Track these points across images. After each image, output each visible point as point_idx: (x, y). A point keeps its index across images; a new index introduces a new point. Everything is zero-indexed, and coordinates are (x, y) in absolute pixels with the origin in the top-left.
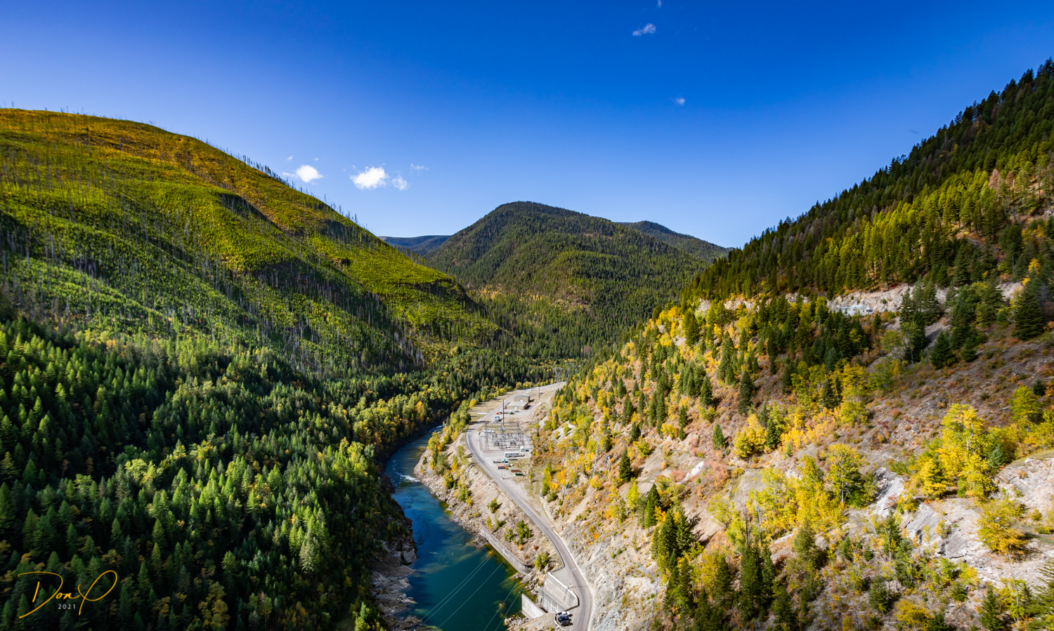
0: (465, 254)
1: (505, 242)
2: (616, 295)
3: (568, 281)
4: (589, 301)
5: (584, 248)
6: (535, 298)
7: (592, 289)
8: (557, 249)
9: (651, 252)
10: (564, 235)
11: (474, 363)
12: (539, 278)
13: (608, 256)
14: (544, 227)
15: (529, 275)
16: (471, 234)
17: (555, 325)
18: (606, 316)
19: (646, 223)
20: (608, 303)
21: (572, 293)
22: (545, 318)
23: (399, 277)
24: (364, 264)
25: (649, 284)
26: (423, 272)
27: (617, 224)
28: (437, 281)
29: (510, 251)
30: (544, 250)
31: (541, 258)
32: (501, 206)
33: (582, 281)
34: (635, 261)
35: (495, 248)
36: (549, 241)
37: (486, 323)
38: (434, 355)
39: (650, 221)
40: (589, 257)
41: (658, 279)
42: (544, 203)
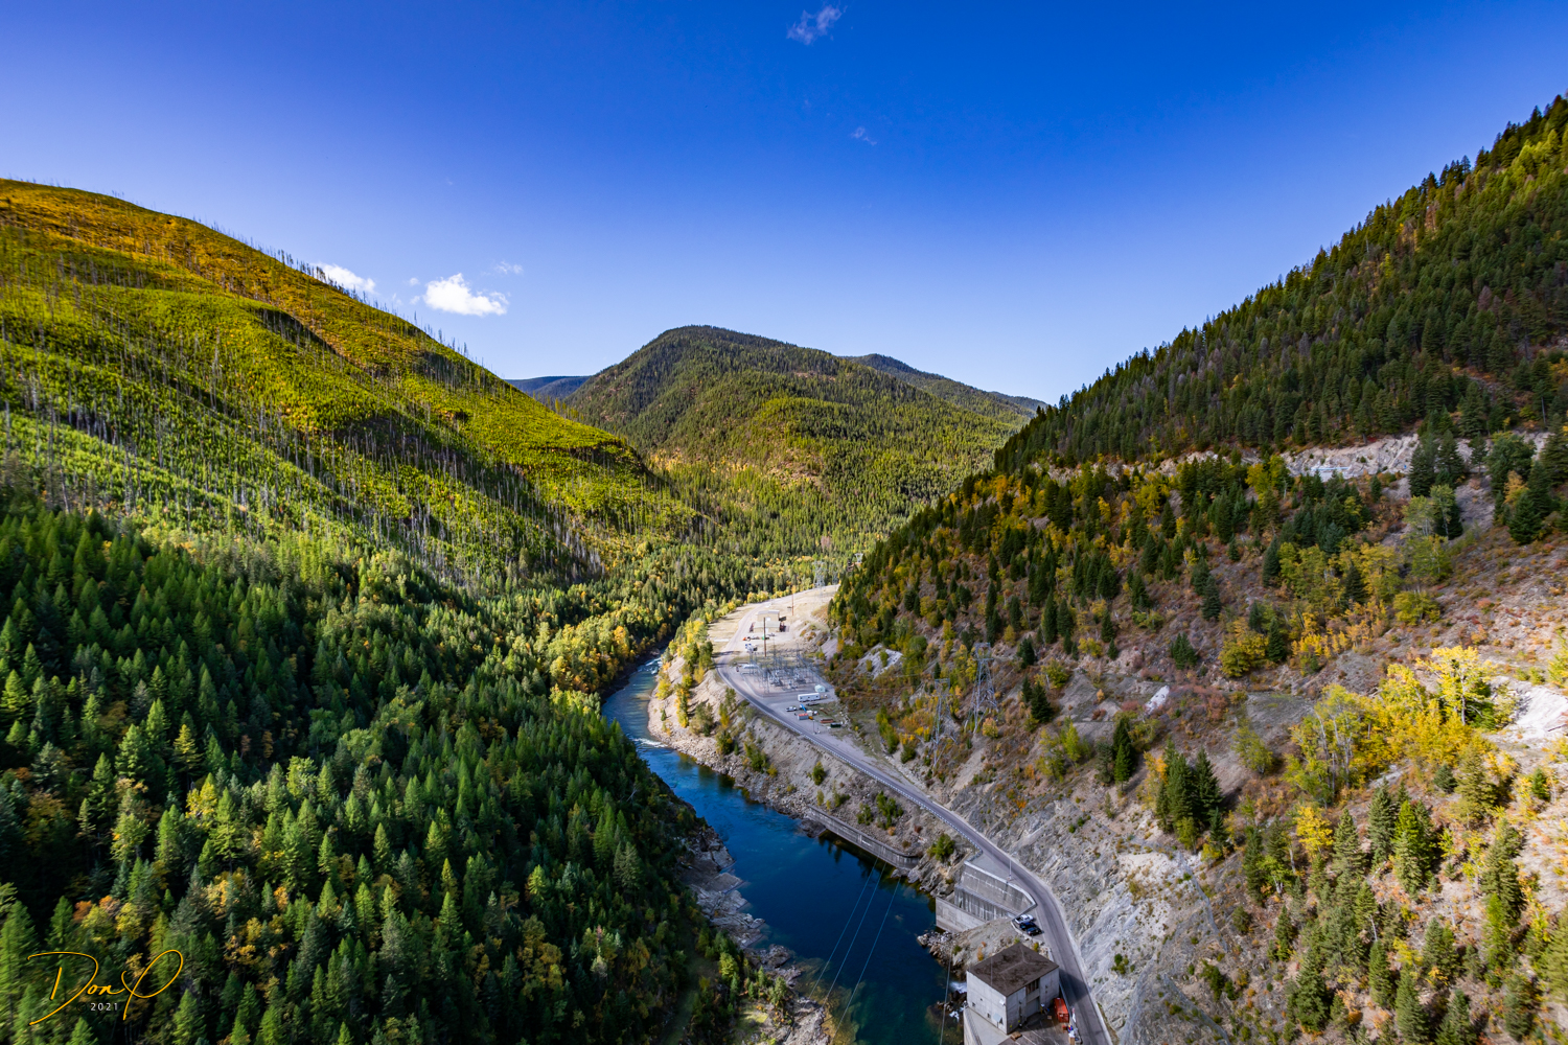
0: (620, 404)
1: (680, 386)
2: (855, 461)
3: (784, 442)
4: (819, 471)
5: (800, 393)
6: (737, 467)
7: (821, 454)
8: (760, 395)
9: (894, 398)
10: (769, 375)
11: (676, 566)
12: (738, 439)
13: (836, 406)
14: (736, 363)
15: (723, 433)
16: (628, 373)
17: (773, 508)
18: (844, 491)
19: (875, 357)
20: (846, 473)
21: (792, 460)
22: (757, 497)
23: (544, 438)
24: (490, 418)
25: (899, 444)
26: (577, 431)
27: (841, 358)
28: (600, 444)
29: (690, 399)
30: (742, 397)
31: (738, 409)
32: (667, 332)
33: (804, 441)
34: (872, 411)
35: (667, 394)
36: (749, 383)
37: (679, 507)
38: (614, 556)
39: (882, 354)
40: (810, 406)
41: (909, 437)
42: (730, 328)
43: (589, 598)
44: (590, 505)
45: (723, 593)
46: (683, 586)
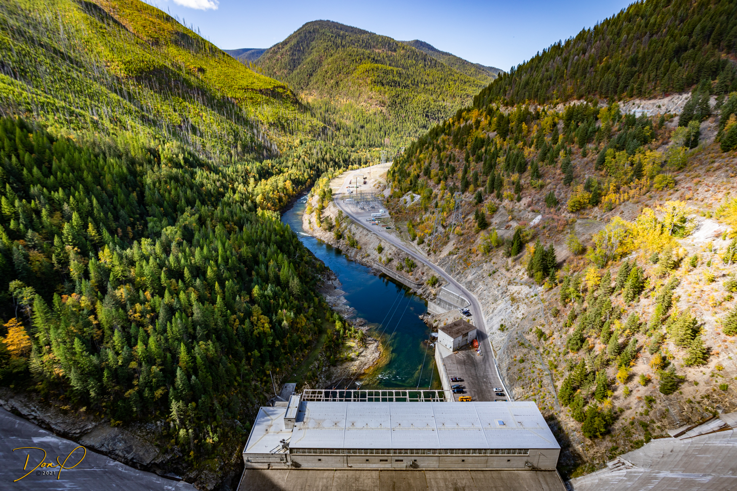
0: (284, 65)
1: (314, 56)
2: (403, 100)
3: (368, 88)
4: (385, 104)
5: (377, 61)
6: (344, 101)
7: (386, 95)
8: (356, 62)
9: (425, 66)
10: (361, 50)
11: (314, 151)
12: (345, 86)
13: (395, 69)
14: (344, 43)
15: (337, 83)
16: (287, 47)
17: (362, 123)
18: (397, 115)
19: (417, 41)
20: (399, 106)
21: (372, 98)
22: (354, 117)
23: (245, 83)
25: (426, 91)
26: (262, 80)
27: (399, 42)
28: (274, 87)
29: (320, 63)
30: (347, 63)
31: (345, 69)
32: (307, 24)
33: (378, 88)
34: (414, 72)
35: (308, 60)
36: (350, 55)
37: (315, 121)
38: (284, 146)
39: (421, 40)
40: (381, 69)
41: (431, 87)
42: (340, 22)
43: (273, 166)
44: (271, 120)
45: (337, 165)
46: (318, 161)
